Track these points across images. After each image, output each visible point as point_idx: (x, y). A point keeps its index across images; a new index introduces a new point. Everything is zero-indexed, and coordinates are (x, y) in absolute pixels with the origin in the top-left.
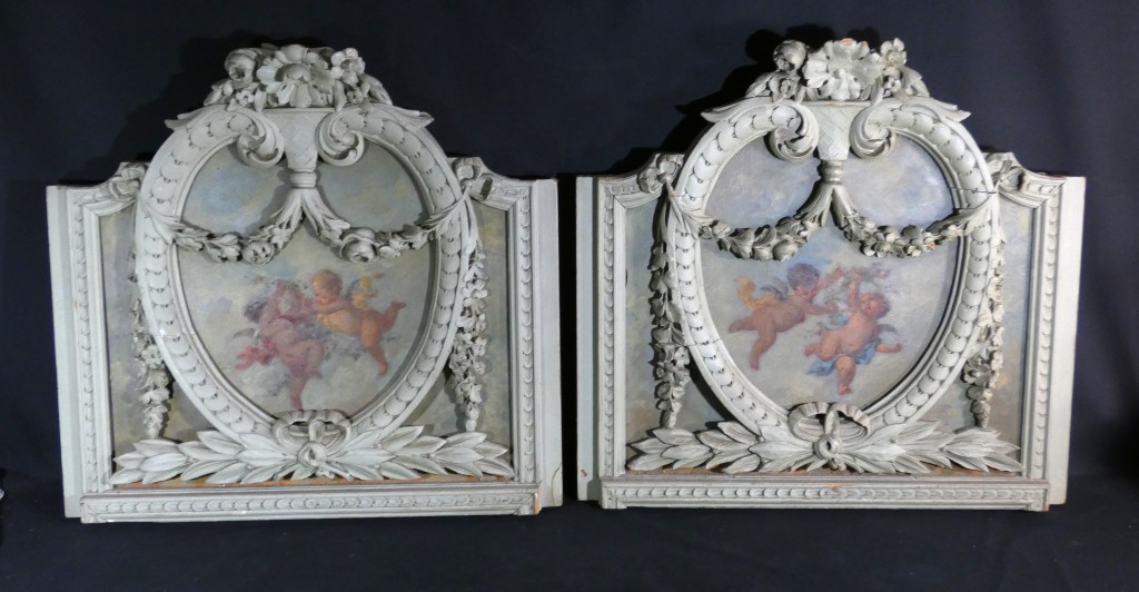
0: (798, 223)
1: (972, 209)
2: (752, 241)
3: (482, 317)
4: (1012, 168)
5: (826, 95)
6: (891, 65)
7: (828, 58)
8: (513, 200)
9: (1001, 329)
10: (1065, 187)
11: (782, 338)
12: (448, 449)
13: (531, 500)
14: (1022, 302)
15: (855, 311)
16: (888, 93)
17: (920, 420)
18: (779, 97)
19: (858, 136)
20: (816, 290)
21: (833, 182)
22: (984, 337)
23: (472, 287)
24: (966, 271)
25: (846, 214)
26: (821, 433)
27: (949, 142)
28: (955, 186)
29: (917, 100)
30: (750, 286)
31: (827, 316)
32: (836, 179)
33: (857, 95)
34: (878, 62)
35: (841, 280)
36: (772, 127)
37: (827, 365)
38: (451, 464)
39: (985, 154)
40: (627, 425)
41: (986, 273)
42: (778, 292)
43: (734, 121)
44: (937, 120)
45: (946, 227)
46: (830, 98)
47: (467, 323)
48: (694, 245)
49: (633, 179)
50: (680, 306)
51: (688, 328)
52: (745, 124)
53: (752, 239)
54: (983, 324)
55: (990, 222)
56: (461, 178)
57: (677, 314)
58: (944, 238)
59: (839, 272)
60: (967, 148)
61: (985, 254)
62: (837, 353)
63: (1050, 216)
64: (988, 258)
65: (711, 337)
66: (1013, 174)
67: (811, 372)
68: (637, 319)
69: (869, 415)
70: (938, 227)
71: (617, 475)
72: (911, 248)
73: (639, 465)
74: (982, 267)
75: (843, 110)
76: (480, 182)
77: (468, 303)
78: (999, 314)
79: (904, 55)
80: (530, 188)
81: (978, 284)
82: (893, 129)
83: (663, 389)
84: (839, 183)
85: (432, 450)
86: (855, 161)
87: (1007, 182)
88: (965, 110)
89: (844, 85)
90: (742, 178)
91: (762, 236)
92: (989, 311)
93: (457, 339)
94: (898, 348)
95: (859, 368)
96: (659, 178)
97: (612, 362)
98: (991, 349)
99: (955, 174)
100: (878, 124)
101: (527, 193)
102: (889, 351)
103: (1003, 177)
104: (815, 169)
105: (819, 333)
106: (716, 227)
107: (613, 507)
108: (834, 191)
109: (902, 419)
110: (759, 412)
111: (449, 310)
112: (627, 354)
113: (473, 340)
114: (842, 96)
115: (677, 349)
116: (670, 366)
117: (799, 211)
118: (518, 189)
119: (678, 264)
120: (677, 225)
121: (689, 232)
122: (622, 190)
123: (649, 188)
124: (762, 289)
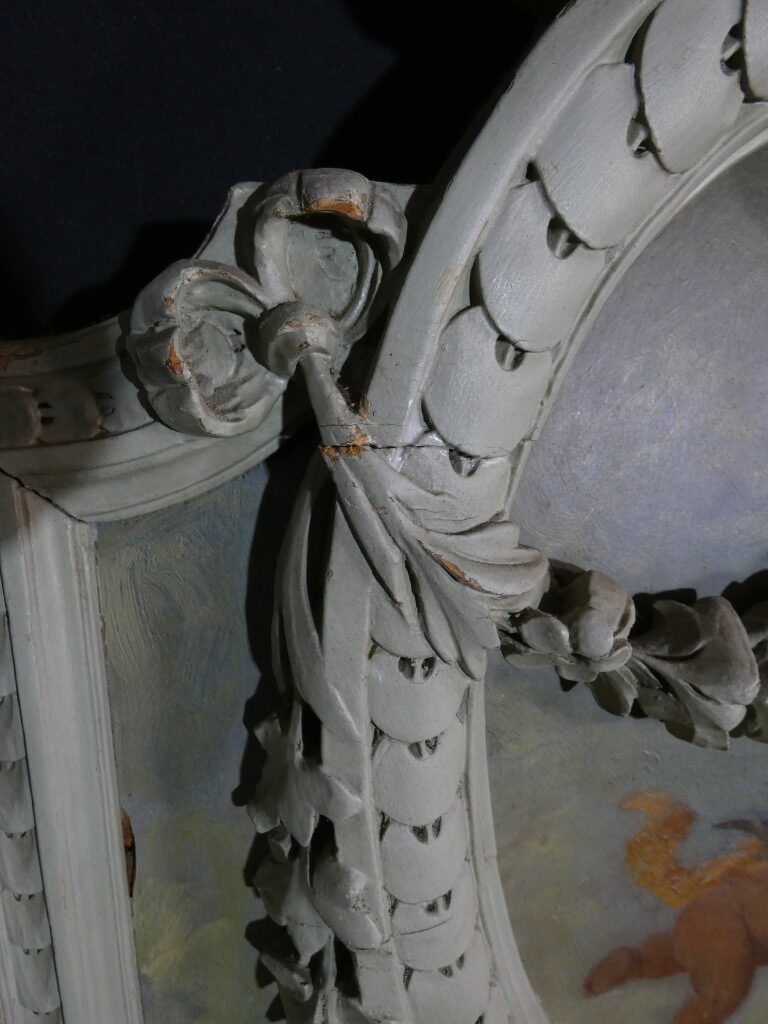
11: (766, 982)
30: (680, 822)
48: (465, 708)
96: (258, 332)
119: (386, 822)
120: (377, 615)
121: (448, 650)
122: (36, 414)
123: (195, 397)
124: (723, 826)
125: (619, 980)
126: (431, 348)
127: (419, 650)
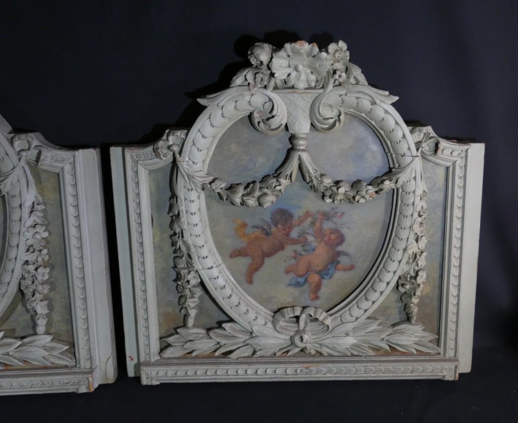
0: (274, 180)
1: (401, 168)
2: (241, 194)
3: (45, 251)
4: (431, 138)
5: (290, 85)
6: (338, 61)
7: (289, 56)
8: (61, 165)
9: (425, 254)
10: (469, 151)
11: (268, 261)
12: (23, 348)
13: (87, 382)
15: (320, 242)
16: (337, 83)
17: (369, 318)
18: (255, 86)
19: (315, 115)
20: (291, 228)
21: (299, 150)
22: (411, 260)
23: (32, 231)
24: (398, 213)
25: (309, 173)
26: (296, 329)
27: (383, 119)
28: (390, 152)
29: (359, 88)
30: (244, 225)
31: (300, 245)
32: (301, 148)
33: (313, 84)
34: (326, 59)
35: (310, 220)
36: (252, 109)
37: (301, 280)
38: (27, 358)
39: (410, 128)
40: (160, 325)
41: (412, 215)
42: (264, 229)
43: (221, 104)
44: (374, 103)
45: (382, 182)
46: (293, 87)
47: (31, 257)
48: (199, 197)
49: (150, 149)
50: (190, 242)
51: (197, 258)
52: (230, 108)
53: (241, 191)
54: (410, 252)
55: (415, 178)
56: (18, 149)
57: (188, 248)
58: (381, 190)
59: (308, 214)
60: (397, 123)
61: (411, 201)
62: (308, 271)
63: (459, 172)
64: (413, 204)
65: (215, 263)
66: (431, 143)
67: (290, 285)
68: (162, 250)
69: (331, 315)
70: (377, 182)
71: (153, 360)
72: (357, 198)
73: (168, 353)
74: (409, 211)
75: (304, 96)
76: (34, 153)
77: (30, 242)
78: (423, 244)
79: (348, 53)
80: (74, 156)
81: (407, 223)
82: (342, 109)
83: (183, 300)
84: (304, 150)
85: (11, 350)
86: (316, 134)
87: (427, 148)
88: (395, 95)
89: (303, 77)
90: (234, 147)
91: (249, 189)
92: (414, 242)
93: (24, 269)
94: (352, 267)
95: (324, 282)
96: (169, 147)
97: (144, 282)
98: (417, 268)
99: (389, 143)
100: (331, 106)
101: (72, 160)
102: (345, 270)
103: (424, 145)
104: (288, 139)
105: (295, 258)
106: (213, 184)
107: (149, 384)
108: (299, 156)
109: (354, 319)
110: (252, 315)
111: (15, 248)
112: (156, 276)
113: (36, 269)
114: (302, 85)
115: (189, 272)
116: (185, 284)
117: (276, 171)
118: (65, 157)
119: (187, 212)
120: (184, 183)
121: (194, 188)
122: (143, 156)
123: (161, 155)
124: (253, 227)
125: (237, 256)
126: (189, 150)
127: (190, 188)
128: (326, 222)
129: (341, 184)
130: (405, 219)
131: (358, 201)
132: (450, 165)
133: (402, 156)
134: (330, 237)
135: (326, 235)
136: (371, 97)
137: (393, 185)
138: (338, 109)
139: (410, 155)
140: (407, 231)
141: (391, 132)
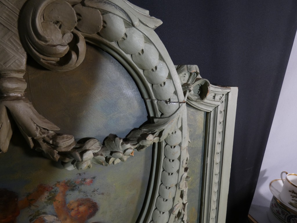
1: (165, 118)
4: (197, 80)
10: (230, 94)
14: (198, 181)
15: (65, 219)
24: (161, 170)
27: (143, 51)
28: (150, 97)
32: (12, 94)
39: (177, 66)
41: (178, 171)
45: (144, 137)
54: (176, 210)
55: (181, 129)
60: (160, 57)
61: (177, 155)
64: (179, 159)
66: (198, 86)
70: (135, 136)
72: (112, 159)
74: (174, 166)
81: (172, 180)
87: (193, 92)
92: (180, 199)
99: (149, 85)
128: (71, 192)
129: (88, 146)
130: (170, 176)
131: (113, 162)
132: (211, 110)
133: (166, 102)
134: (78, 210)
135: (73, 209)
136: (125, 13)
137: (156, 140)
138: (72, 33)
139: (177, 101)
140: (173, 190)
141: (153, 70)
